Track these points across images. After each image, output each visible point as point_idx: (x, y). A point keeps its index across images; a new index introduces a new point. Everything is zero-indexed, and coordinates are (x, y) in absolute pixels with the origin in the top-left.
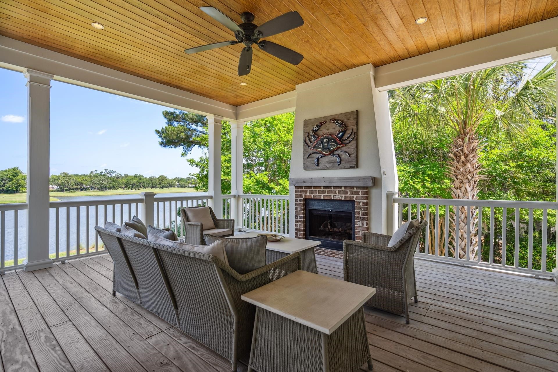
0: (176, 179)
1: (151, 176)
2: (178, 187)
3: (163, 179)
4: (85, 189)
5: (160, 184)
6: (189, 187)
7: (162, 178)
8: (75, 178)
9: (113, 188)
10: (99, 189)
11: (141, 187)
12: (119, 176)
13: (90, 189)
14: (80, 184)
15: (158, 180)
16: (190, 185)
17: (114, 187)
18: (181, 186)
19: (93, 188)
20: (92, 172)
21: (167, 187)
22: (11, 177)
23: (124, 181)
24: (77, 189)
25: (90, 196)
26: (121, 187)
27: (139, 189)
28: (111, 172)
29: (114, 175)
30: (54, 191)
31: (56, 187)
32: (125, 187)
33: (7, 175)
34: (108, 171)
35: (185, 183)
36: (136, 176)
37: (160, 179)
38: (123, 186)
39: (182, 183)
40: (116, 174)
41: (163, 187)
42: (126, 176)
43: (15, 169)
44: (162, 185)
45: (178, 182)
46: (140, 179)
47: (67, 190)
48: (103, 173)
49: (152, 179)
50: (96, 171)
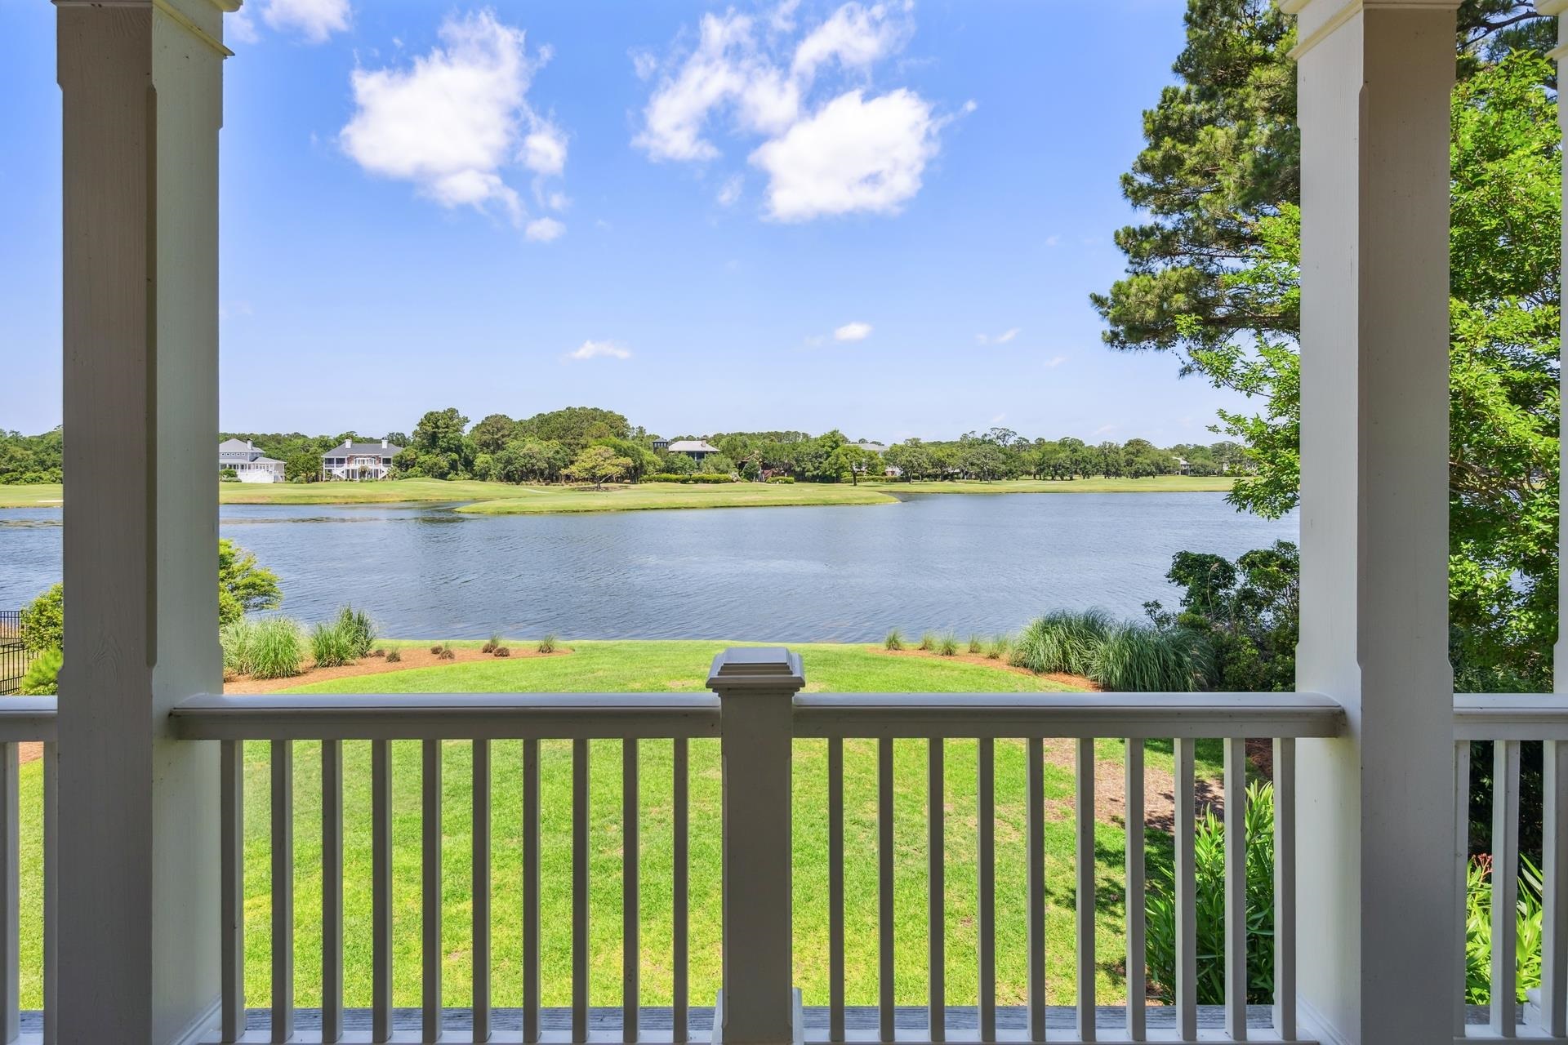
0: (1179, 450)
1: (1105, 443)
2: (1184, 473)
3: (1138, 451)
4: (951, 477)
5: (1129, 463)
6: (1221, 474)
7: (1137, 447)
8: (932, 450)
9: (1010, 474)
10: (978, 477)
11: (1076, 473)
12: (1022, 445)
13: (961, 476)
14: (941, 464)
15: (1122, 454)
16: (1225, 468)
17: (1011, 471)
18: (1196, 472)
19: (967, 474)
20: (965, 436)
21: (1149, 474)
22: (830, 450)
23: (1036, 455)
24: (934, 477)
25: (959, 493)
26: (1029, 473)
27: (1071, 479)
28: (1005, 435)
29: (1011, 441)
30: (895, 480)
31: (898, 472)
32: (1040, 472)
33: (824, 446)
34: (997, 432)
35: (1207, 462)
36: (1063, 444)
37: (1130, 449)
38: (1033, 470)
39: (1199, 461)
40: (1016, 438)
41: (1136, 475)
42: (1041, 443)
43: (834, 433)
44: (1134, 468)
45: (1186, 460)
46: (1075, 451)
47: (916, 478)
48: (987, 438)
49: (1106, 451)
50: (973, 432)
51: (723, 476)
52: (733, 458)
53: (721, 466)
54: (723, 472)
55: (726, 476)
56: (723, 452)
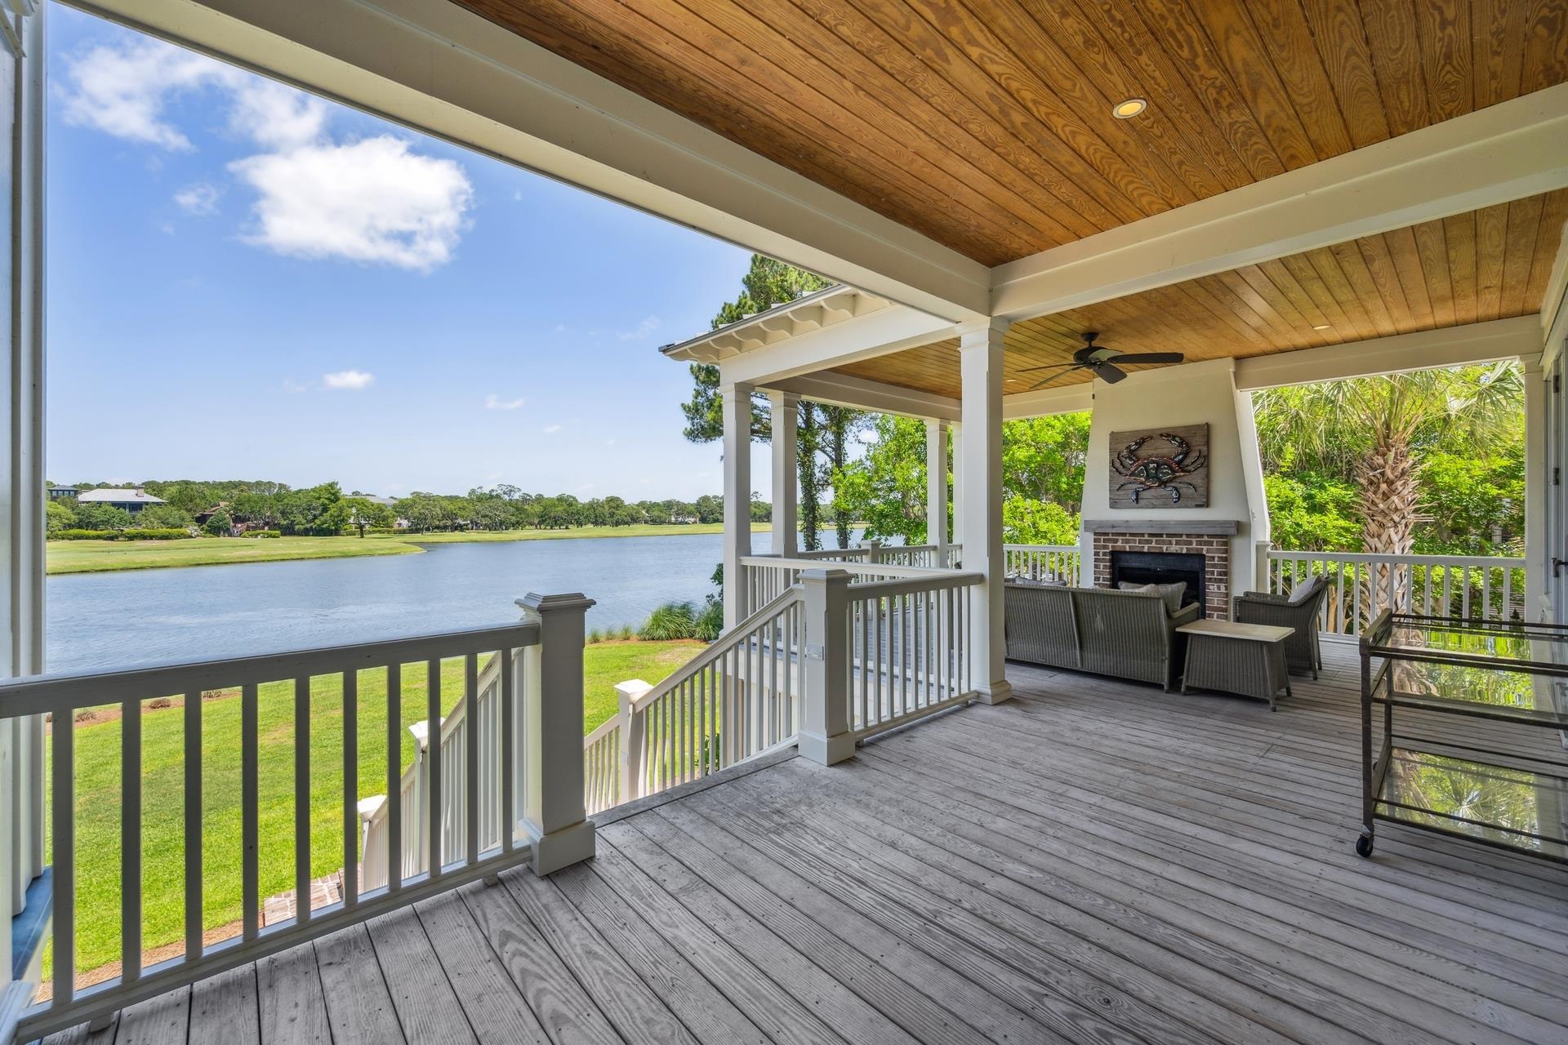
0: (642, 504)
1: (593, 499)
2: (646, 522)
3: (618, 506)
4: (461, 528)
5: (612, 515)
6: (670, 523)
7: (614, 503)
8: (445, 503)
9: (516, 525)
10: (490, 527)
11: (571, 523)
12: (526, 499)
13: (470, 526)
14: (452, 516)
15: (607, 507)
16: (673, 519)
17: (518, 522)
18: (655, 521)
19: (476, 525)
20: (473, 491)
21: (627, 523)
22: (327, 502)
23: (538, 509)
24: (444, 528)
25: (476, 541)
26: (531, 524)
27: (567, 528)
28: (511, 490)
29: (516, 496)
30: (404, 532)
31: (405, 523)
32: (540, 523)
33: (319, 498)
34: (504, 488)
35: (662, 514)
36: (561, 499)
37: (612, 504)
38: (536, 521)
39: (656, 513)
40: (521, 494)
41: (617, 524)
42: (540, 498)
43: (332, 485)
44: (615, 518)
45: (647, 512)
46: (570, 505)
47: (428, 529)
48: (494, 493)
49: (593, 506)
50: (481, 487)
51: (175, 531)
52: (189, 510)
53: (171, 520)
54: (173, 526)
55: (182, 530)
56: (172, 503)
